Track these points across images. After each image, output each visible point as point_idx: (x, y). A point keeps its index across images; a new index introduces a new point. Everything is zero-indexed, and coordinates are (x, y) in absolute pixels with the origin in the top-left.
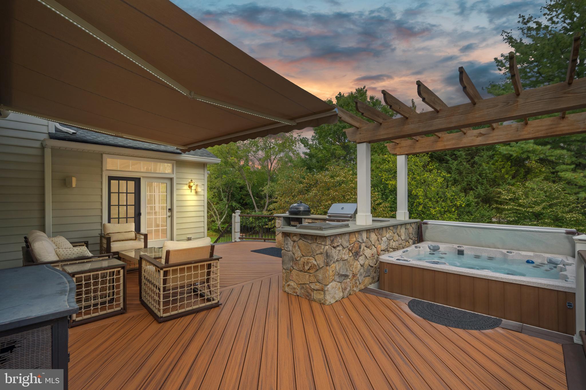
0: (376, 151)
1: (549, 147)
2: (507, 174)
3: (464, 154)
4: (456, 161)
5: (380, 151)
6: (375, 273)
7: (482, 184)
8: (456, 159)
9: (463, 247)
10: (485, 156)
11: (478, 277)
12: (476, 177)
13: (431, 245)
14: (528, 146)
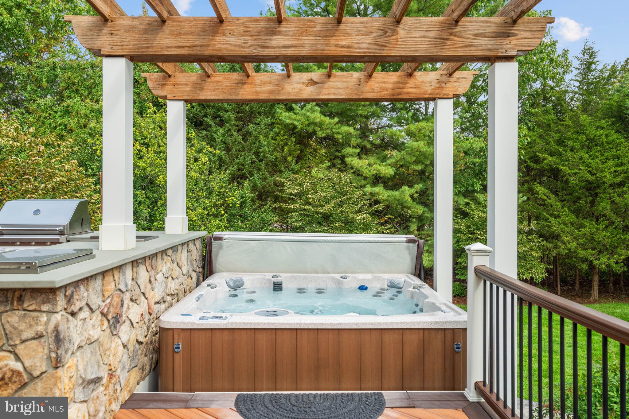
0: (77, 91)
1: (336, 120)
2: (290, 155)
3: (233, 117)
4: (222, 129)
5: (85, 93)
6: (146, 355)
7: (259, 170)
8: (221, 124)
9: (281, 277)
10: (262, 125)
11: (346, 328)
12: (250, 157)
13: (231, 279)
14: (315, 116)
